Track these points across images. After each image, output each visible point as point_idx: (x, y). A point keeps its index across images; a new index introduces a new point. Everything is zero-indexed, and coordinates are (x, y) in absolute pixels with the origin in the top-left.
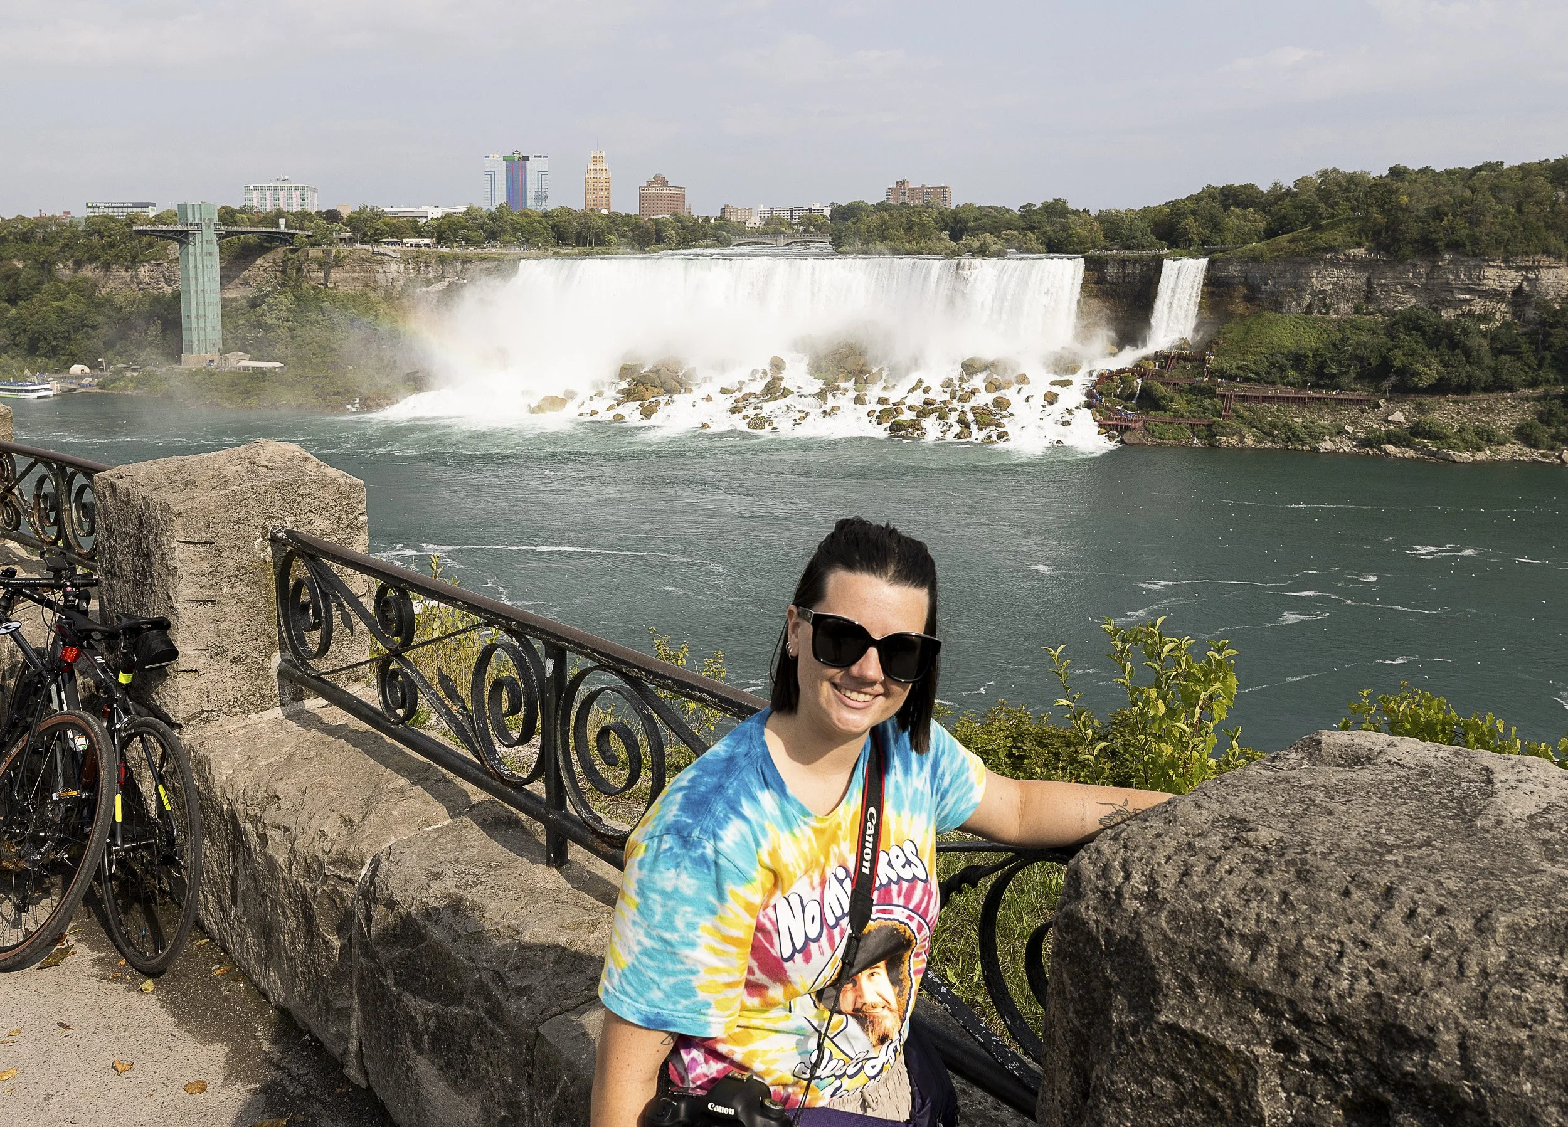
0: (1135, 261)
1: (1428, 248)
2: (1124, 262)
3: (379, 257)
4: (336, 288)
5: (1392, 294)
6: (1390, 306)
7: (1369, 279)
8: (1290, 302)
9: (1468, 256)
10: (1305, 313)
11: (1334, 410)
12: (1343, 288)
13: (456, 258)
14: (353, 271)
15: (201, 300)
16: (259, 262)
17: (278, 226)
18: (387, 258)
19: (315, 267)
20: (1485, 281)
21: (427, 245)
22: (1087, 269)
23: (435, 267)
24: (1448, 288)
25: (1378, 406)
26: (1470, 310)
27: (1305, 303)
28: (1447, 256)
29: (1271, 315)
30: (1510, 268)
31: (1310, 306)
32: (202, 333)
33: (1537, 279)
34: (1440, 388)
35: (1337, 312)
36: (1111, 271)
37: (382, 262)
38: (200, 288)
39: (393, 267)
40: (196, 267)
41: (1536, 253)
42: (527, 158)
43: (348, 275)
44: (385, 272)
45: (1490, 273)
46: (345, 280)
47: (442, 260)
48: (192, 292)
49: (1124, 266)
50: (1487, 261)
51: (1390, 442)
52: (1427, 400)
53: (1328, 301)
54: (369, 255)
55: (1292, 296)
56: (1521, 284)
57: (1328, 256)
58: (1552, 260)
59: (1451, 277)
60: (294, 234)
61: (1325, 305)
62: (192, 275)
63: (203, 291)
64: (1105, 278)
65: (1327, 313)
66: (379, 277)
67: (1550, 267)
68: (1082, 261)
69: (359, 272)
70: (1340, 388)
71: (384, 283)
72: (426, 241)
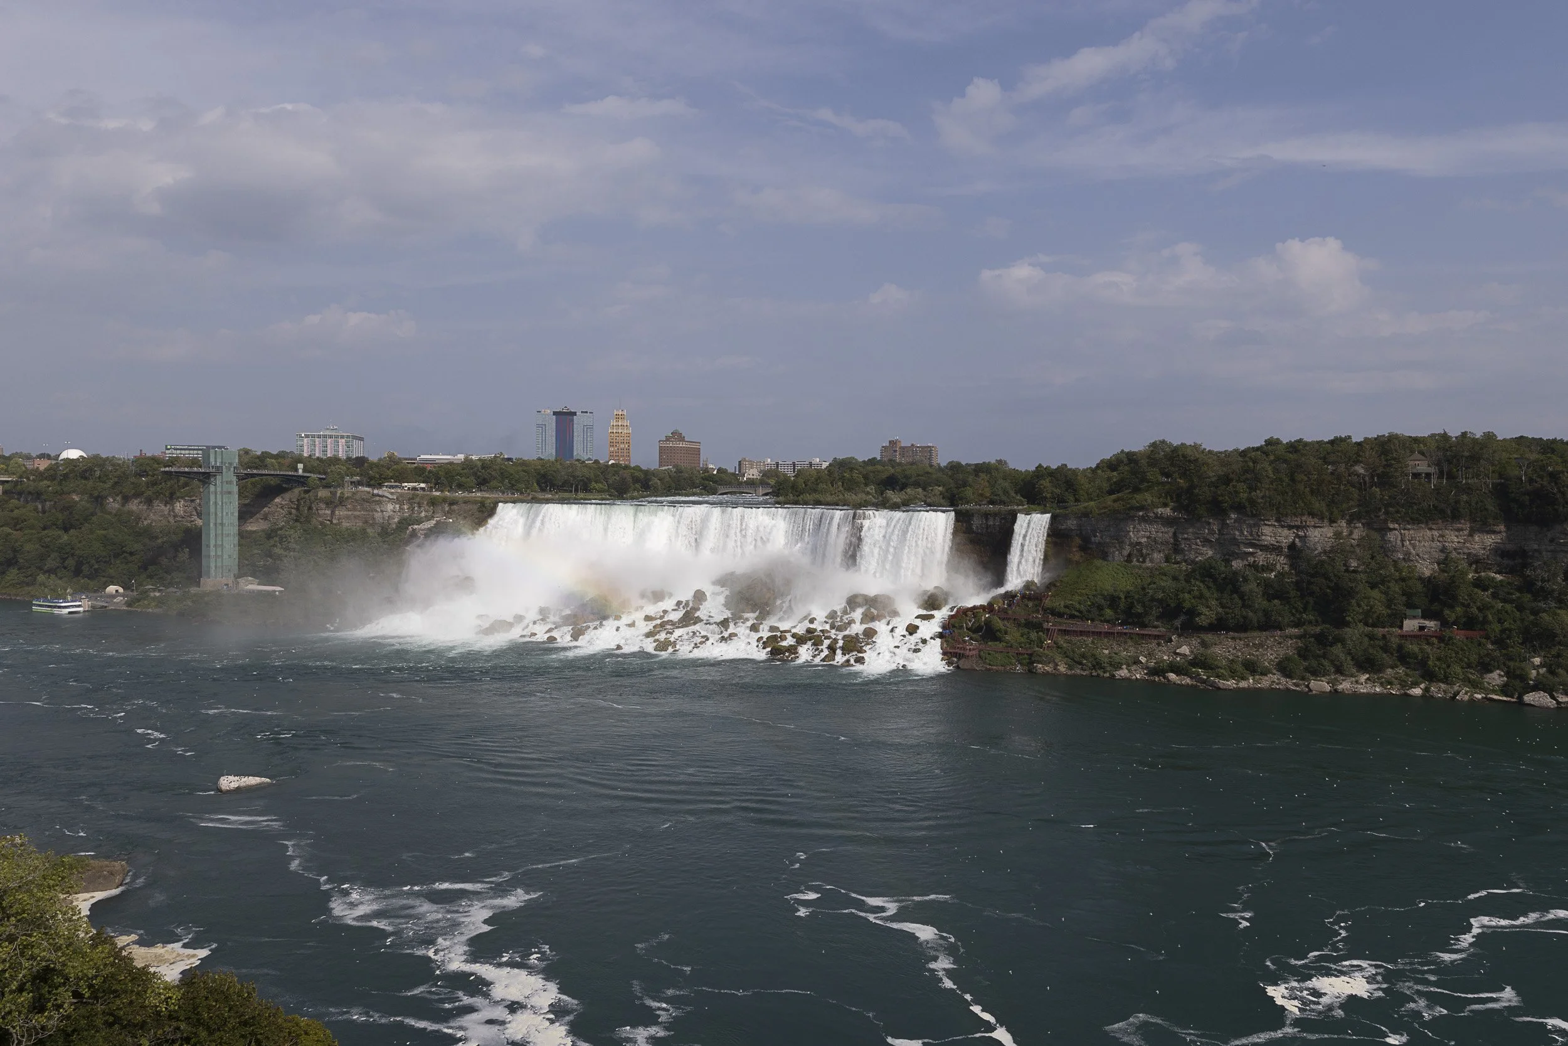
0: (995, 515)
1: (1217, 509)
2: (986, 515)
3: (377, 498)
4: (339, 524)
5: (1194, 547)
6: (1192, 556)
7: (1175, 534)
8: (1114, 552)
9: (1248, 516)
10: (1126, 561)
11: (1136, 643)
12: (1155, 541)
13: (444, 500)
14: (354, 509)
15: (219, 532)
16: (277, 500)
17: (296, 470)
18: (384, 499)
19: (323, 506)
20: (1263, 537)
21: (423, 489)
22: (957, 520)
23: (427, 507)
24: (1235, 542)
25: (1171, 641)
26: (1255, 561)
27: (1126, 553)
28: (1233, 516)
29: (1098, 562)
30: (1283, 527)
31: (1129, 555)
32: (219, 560)
33: (1305, 536)
34: (1219, 626)
35: (1151, 561)
36: (976, 522)
37: (379, 503)
38: (219, 521)
39: (390, 507)
40: (216, 503)
41: (1302, 515)
42: (575, 414)
43: (350, 513)
44: (382, 511)
45: (1267, 530)
46: (348, 517)
47: (433, 502)
48: (212, 525)
49: (987, 519)
50: (1263, 520)
51: (1172, 672)
52: (1209, 637)
53: (1144, 551)
54: (368, 496)
55: (1115, 547)
56: (1294, 540)
57: (1141, 513)
58: (1316, 520)
59: (1237, 533)
60: (308, 477)
61: (1142, 555)
62: (212, 510)
63: (222, 524)
64: (972, 529)
65: (1144, 562)
66: (378, 515)
67: (1315, 527)
68: (953, 514)
69: (359, 511)
70: (1143, 626)
71: (381, 521)
72: (423, 485)
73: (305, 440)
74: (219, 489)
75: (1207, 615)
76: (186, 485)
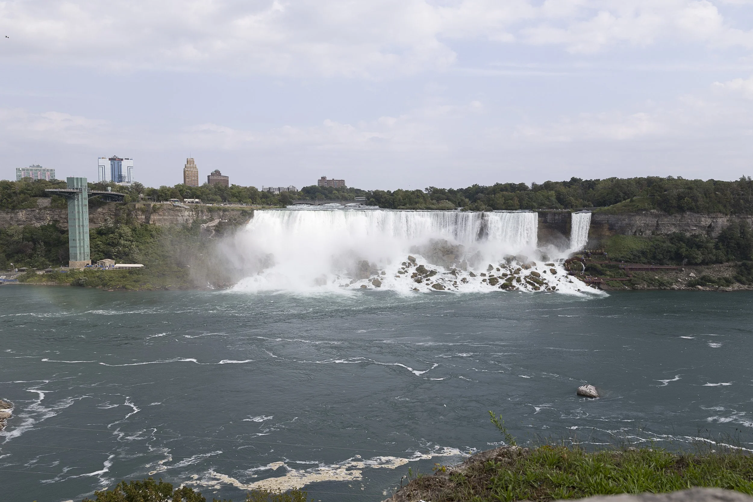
0: (559, 214)
1: (681, 209)
2: (555, 214)
3: (178, 208)
4: (154, 224)
5: (667, 227)
6: (666, 232)
7: (657, 222)
8: (629, 231)
9: (696, 213)
10: (634, 235)
11: (666, 273)
12: (648, 225)
13: (219, 209)
14: (164, 215)
15: (81, 231)
16: (100, 210)
17: (108, 191)
18: (182, 209)
19: (140, 213)
20: (702, 223)
21: (197, 202)
22: (539, 216)
23: (207, 213)
24: (688, 225)
25: (683, 271)
26: (695, 233)
27: (634, 231)
28: (687, 213)
29: (621, 236)
30: (709, 217)
31: (635, 232)
32: (82, 249)
33: (717, 222)
34: (704, 263)
35: (645, 234)
36: (549, 218)
37: (180, 211)
38: (81, 224)
39: (187, 213)
40: (79, 212)
41: (717, 212)
43: (161, 217)
44: (183, 216)
45: (703, 219)
46: (159, 220)
47: (210, 210)
48: (77, 226)
49: (555, 215)
50: (702, 215)
51: (697, 285)
52: (700, 268)
53: (642, 230)
54: (172, 207)
55: (629, 228)
56: (711, 224)
57: (644, 212)
58: (722, 215)
59: (689, 221)
61: (641, 232)
62: (77, 217)
63: (83, 226)
64: (547, 221)
65: (642, 235)
66: (179, 218)
67: (721, 217)
68: (537, 213)
69: (168, 216)
70: (662, 264)
71: (182, 222)
72: (197, 200)
73: (23, 172)
74: (80, 203)
75: (700, 258)
76: (24, 200)
